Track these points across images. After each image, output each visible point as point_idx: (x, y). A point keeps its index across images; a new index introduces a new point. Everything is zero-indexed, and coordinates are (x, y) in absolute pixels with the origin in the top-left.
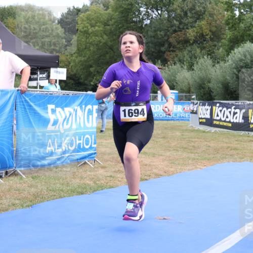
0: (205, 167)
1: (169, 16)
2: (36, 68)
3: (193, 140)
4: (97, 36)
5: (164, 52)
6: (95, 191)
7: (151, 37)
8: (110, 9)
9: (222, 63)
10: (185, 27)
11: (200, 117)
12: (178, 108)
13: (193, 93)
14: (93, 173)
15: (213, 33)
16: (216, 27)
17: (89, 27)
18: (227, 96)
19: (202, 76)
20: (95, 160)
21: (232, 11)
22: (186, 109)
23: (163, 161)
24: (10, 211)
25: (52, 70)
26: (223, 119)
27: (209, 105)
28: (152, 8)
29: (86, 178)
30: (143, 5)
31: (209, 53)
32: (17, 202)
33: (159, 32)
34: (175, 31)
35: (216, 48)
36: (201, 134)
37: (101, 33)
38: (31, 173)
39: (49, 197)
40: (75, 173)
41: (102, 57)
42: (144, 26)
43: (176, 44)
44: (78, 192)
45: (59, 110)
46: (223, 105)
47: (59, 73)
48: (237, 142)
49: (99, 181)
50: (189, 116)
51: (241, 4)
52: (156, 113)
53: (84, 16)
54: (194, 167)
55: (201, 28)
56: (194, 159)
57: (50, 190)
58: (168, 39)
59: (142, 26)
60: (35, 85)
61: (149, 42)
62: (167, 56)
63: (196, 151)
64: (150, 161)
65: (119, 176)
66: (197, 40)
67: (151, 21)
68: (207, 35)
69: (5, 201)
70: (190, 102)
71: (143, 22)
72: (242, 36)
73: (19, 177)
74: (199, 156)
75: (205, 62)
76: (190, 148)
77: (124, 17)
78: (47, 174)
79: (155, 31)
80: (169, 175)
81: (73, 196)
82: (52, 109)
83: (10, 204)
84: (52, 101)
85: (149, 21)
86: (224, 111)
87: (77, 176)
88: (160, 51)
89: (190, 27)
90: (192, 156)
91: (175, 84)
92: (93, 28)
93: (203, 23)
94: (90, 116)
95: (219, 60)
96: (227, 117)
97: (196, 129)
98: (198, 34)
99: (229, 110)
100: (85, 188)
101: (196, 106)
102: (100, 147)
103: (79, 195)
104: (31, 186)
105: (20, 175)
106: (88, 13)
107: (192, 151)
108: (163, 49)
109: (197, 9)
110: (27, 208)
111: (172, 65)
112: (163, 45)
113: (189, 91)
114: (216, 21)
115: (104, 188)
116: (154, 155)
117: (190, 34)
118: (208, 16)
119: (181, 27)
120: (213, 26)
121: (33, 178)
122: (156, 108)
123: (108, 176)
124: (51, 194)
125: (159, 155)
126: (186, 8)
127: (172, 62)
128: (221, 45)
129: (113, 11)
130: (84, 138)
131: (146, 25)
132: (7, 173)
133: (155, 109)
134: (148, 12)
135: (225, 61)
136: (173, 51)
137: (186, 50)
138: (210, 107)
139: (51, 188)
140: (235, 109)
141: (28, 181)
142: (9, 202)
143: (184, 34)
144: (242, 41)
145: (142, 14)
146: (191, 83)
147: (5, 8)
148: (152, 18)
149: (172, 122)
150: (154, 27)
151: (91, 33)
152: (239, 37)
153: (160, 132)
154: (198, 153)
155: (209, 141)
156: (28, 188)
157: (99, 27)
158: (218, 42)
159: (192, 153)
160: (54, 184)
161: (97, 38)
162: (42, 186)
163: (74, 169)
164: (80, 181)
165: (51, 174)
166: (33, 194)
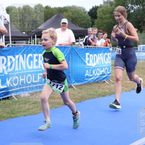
1: (143, 8)
2: (78, 36)
5: (141, 26)
6: (110, 95)
7: (134, 19)
8: (113, 6)
14: (108, 86)
17: (103, 15)
20: (109, 80)
28: (134, 4)
29: (105, 88)
30: (130, 3)
33: (138, 16)
37: (109, 18)
38: (79, 87)
39: (88, 98)
42: (130, 13)
44: (102, 96)
45: (91, 55)
49: (112, 90)
52: (138, 56)
53: (100, 10)
57: (89, 95)
58: (143, 19)
60: (78, 44)
62: (143, 28)
67: (134, 11)
73: (73, 89)
78: (86, 87)
79: (136, 16)
81: (100, 97)
82: (88, 55)
84: (88, 51)
87: (101, 87)
88: (139, 26)
92: (105, 16)
94: (107, 58)
100: (105, 93)
104: (79, 93)
105: (73, 87)
106: (102, 8)
108: (140, 24)
110: (78, 103)
112: (140, 22)
121: (80, 89)
131: (132, 13)
133: (137, 54)
134: (132, 7)
139: (88, 94)
141: (78, 90)
147: (61, 8)
148: (135, 9)
150: (136, 14)
151: (104, 18)
153: (140, 66)
156: (78, 94)
157: (108, 15)
160: (90, 92)
161: (107, 20)
162: (84, 92)
163: (99, 85)
164: (102, 90)
165: (88, 87)
166: (81, 97)
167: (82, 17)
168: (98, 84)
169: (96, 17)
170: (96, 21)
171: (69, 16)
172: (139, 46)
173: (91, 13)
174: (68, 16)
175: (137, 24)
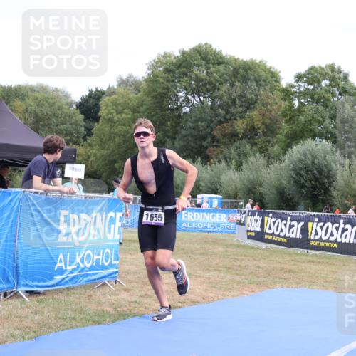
0: (253, 293)
1: (213, 103)
3: (240, 258)
4: (124, 125)
5: (207, 148)
6: (116, 320)
7: (190, 128)
8: (141, 93)
9: (276, 164)
11: (249, 229)
12: (222, 217)
13: (240, 198)
14: (113, 297)
15: (267, 126)
16: (270, 118)
17: (115, 114)
18: (282, 204)
19: (252, 178)
20: (116, 281)
21: (291, 100)
22: (231, 218)
23: (202, 283)
24: (8, 343)
25: (68, 166)
26: (277, 233)
27: (259, 215)
28: (193, 93)
29: (104, 303)
30: (181, 90)
31: (261, 150)
32: (17, 332)
33: (200, 123)
34: (220, 122)
35: (270, 145)
36: (249, 251)
37: (129, 122)
39: (57, 328)
40: (91, 296)
41: (129, 151)
42: (182, 115)
44: (94, 322)
45: (73, 216)
46: (276, 216)
47: (76, 170)
48: (293, 263)
49: (121, 307)
50: (234, 227)
51: (300, 92)
53: (108, 100)
54: (239, 293)
55: (252, 120)
56: (240, 282)
57: (60, 318)
58: (211, 131)
59: (180, 114)
61: (188, 135)
62: (210, 152)
65: (145, 301)
66: (246, 133)
67: (191, 109)
68: (259, 128)
70: (237, 210)
71: (181, 110)
72: (302, 132)
73: (21, 300)
74: (246, 279)
75: (256, 161)
76: (235, 268)
77: (158, 102)
78: (56, 296)
79: (196, 121)
80: (208, 302)
81: (87, 326)
82: (65, 216)
83: (9, 334)
85: (188, 109)
86: (278, 223)
87: (93, 300)
88: (201, 146)
90: (238, 278)
91: (218, 187)
92: (119, 116)
93: (255, 113)
94: (113, 226)
95: (273, 160)
96: (282, 231)
97: (243, 244)
98: (249, 127)
99: (285, 222)
100: (103, 316)
101: (244, 216)
102: (124, 263)
104: (36, 312)
105: (23, 298)
106: (114, 96)
107: (238, 272)
108: (205, 143)
109: (249, 96)
110: (30, 341)
112: (205, 139)
113: (236, 197)
114: (271, 111)
115: (126, 316)
117: (238, 126)
118: (260, 105)
119: (228, 117)
120: (267, 118)
121: (38, 302)
122: (195, 216)
123: (132, 302)
124: (61, 323)
125: (196, 276)
126: (234, 95)
127: (215, 160)
128: (277, 141)
129: (144, 95)
130: (103, 252)
131: (185, 113)
132: (5, 295)
134: (188, 98)
135: (281, 160)
136: (217, 146)
137: (234, 146)
138: (261, 217)
139: (60, 316)
140: (291, 220)
141: (32, 306)
142: (8, 332)
143: (231, 126)
144: (302, 137)
145: (181, 100)
146: (238, 186)
147: (11, 88)
148: (193, 104)
149: (214, 234)
150: (195, 117)
151: (117, 121)
152: (298, 132)
153: (198, 247)
154: (245, 275)
155: (259, 261)
156: (32, 315)
157: (127, 114)
158: (272, 137)
159: (237, 274)
160: (65, 310)
161: (124, 127)
162: (49, 312)
163: (90, 292)
164: (97, 307)
165: (61, 297)
166: (38, 323)
167: (61, 114)
168: (88, 291)
169: (96, 118)
170: (97, 126)
171: (29, 110)
172: (199, 196)
173: (83, 105)
174: (26, 110)
175: (198, 142)
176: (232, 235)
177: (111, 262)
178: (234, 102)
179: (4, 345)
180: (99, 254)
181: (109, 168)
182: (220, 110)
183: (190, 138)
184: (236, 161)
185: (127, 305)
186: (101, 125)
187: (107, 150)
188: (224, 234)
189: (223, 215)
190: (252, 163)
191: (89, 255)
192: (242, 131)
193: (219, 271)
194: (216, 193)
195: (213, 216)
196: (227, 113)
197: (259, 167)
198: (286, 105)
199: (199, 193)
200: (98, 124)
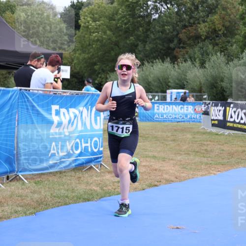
0: (219, 172)
1: (179, 10)
3: (205, 143)
5: (174, 49)
6: (102, 197)
7: (159, 32)
8: (116, 3)
9: (236, 61)
10: (196, 22)
11: (212, 118)
12: (189, 109)
13: (204, 92)
14: (99, 178)
15: (227, 28)
16: (230, 22)
19: (214, 75)
20: (101, 164)
22: (197, 109)
23: (174, 165)
24: (12, 218)
26: (237, 121)
27: (222, 106)
28: (161, 2)
29: (91, 184)
31: (222, 49)
32: (20, 209)
34: (185, 27)
35: (230, 44)
36: (213, 137)
38: (34, 179)
39: (53, 204)
40: (80, 178)
41: (107, 54)
42: (152, 21)
43: (186, 40)
45: (63, 110)
46: (236, 106)
47: (63, 71)
49: (106, 186)
50: (200, 117)
54: (207, 172)
55: (213, 23)
56: (207, 164)
57: (55, 197)
58: (178, 34)
59: (150, 21)
62: (177, 53)
63: (209, 155)
64: (160, 165)
66: (209, 35)
68: (220, 30)
69: (7, 208)
70: (202, 102)
71: (151, 17)
73: (21, 182)
74: (212, 161)
75: (217, 59)
76: (202, 151)
77: (130, 11)
78: (50, 179)
80: (181, 181)
81: (79, 203)
82: (56, 110)
83: (13, 211)
84: (56, 101)
85: (157, 15)
86: (239, 112)
87: (82, 181)
88: (169, 48)
89: (201, 22)
90: (205, 160)
91: (185, 83)
93: (215, 18)
94: (98, 118)
95: (232, 57)
97: (208, 131)
98: (211, 30)
100: (92, 194)
103: (86, 202)
104: (34, 192)
105: (23, 180)
107: (205, 155)
108: (172, 45)
109: (210, 2)
110: (31, 216)
111: (182, 63)
112: (171, 41)
113: (200, 91)
114: (230, 15)
115: (111, 194)
116: (164, 160)
118: (221, 10)
119: (192, 21)
120: (226, 21)
121: (36, 183)
122: (165, 108)
123: (116, 182)
124: (55, 201)
125: (169, 159)
127: (182, 59)
128: (235, 41)
129: (119, 4)
130: (91, 140)
131: (154, 19)
132: (8, 178)
134: (156, 6)
135: (239, 58)
136: (183, 48)
137: (198, 47)
138: (224, 108)
139: (55, 194)
141: (31, 187)
142: (11, 209)
143: (195, 30)
145: (150, 8)
146: (203, 82)
148: (161, 12)
149: (182, 123)
150: (163, 22)
153: (169, 134)
154: (211, 158)
155: (223, 145)
156: (31, 194)
158: (231, 38)
159: (204, 157)
160: (59, 190)
162: (45, 192)
163: (79, 174)
164: (86, 186)
165: (55, 179)
166: (37, 201)
168: (77, 173)
172: (168, 91)
175: (166, 45)
176: (199, 124)
177: (99, 149)
178: (197, 8)
179: (9, 220)
180: (87, 143)
181: (90, 70)
182: (185, 16)
183: (158, 41)
184: (200, 60)
185: (111, 184)
186: (82, 33)
187: (88, 54)
188: (191, 123)
189: (189, 106)
190: (214, 61)
191: (77, 143)
192: (205, 34)
193: (189, 154)
194: (183, 88)
195: (182, 108)
196: (190, 18)
197: (220, 64)
198: (243, 9)
199: (168, 89)
200: (79, 31)
